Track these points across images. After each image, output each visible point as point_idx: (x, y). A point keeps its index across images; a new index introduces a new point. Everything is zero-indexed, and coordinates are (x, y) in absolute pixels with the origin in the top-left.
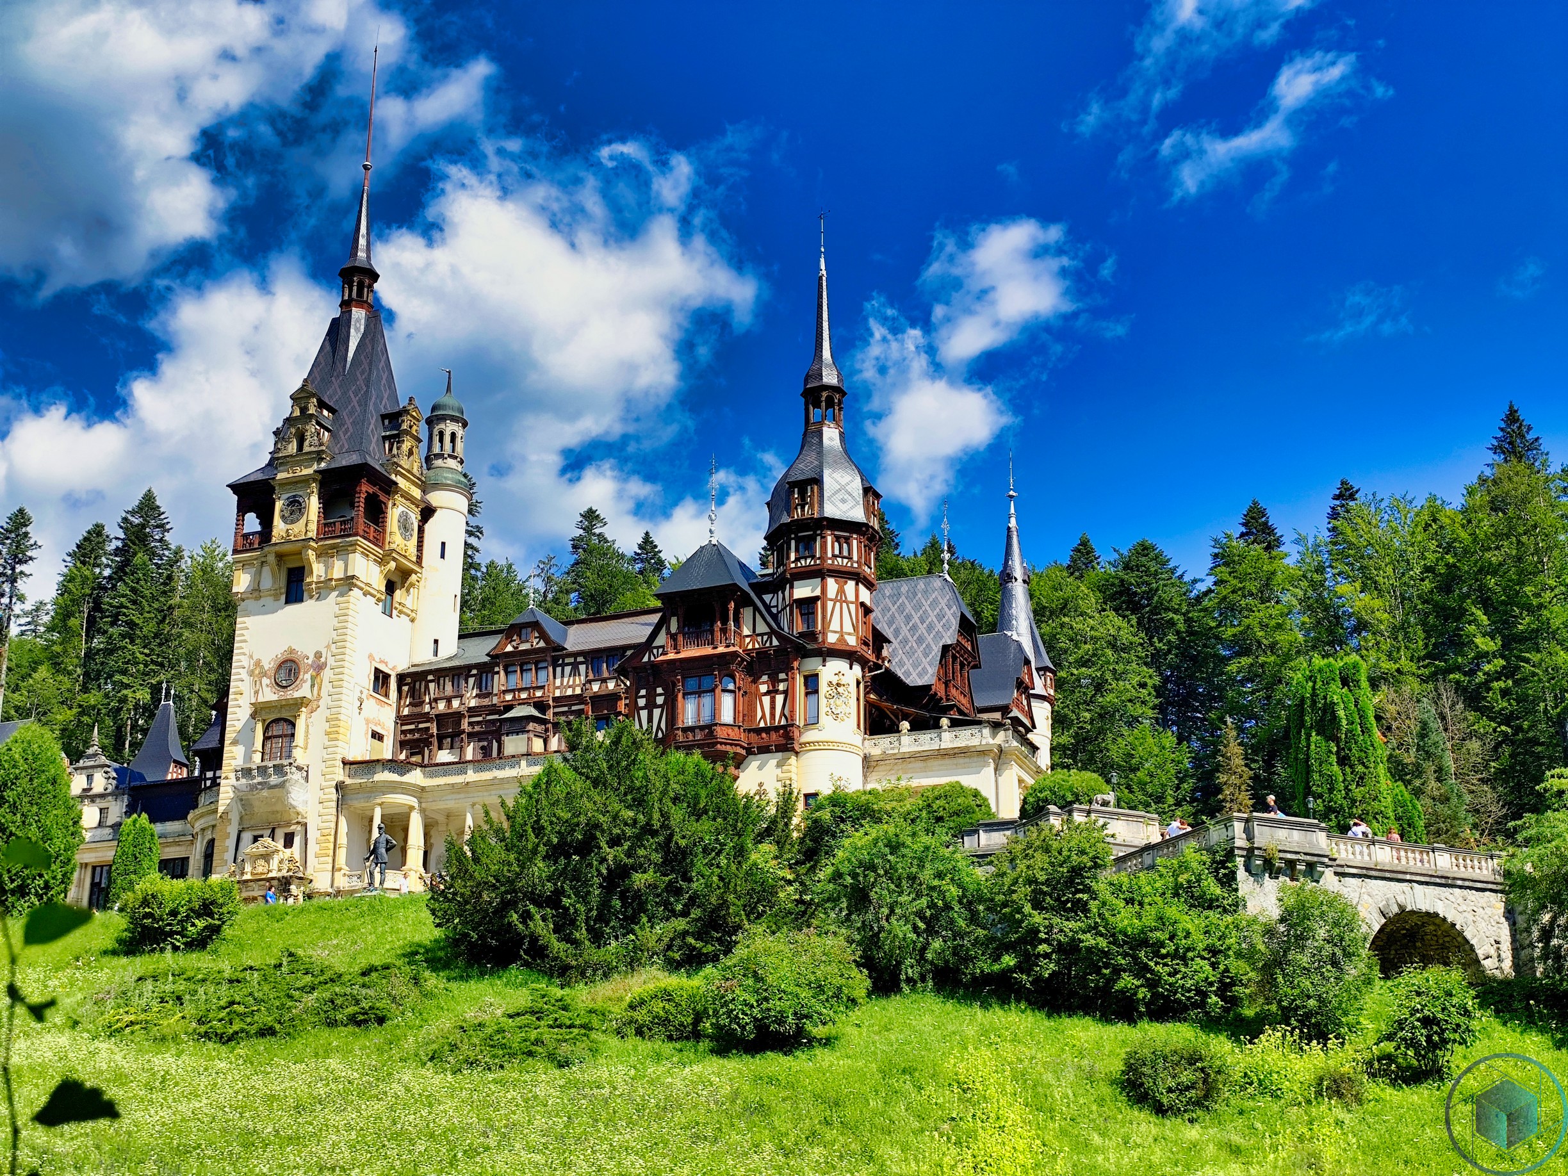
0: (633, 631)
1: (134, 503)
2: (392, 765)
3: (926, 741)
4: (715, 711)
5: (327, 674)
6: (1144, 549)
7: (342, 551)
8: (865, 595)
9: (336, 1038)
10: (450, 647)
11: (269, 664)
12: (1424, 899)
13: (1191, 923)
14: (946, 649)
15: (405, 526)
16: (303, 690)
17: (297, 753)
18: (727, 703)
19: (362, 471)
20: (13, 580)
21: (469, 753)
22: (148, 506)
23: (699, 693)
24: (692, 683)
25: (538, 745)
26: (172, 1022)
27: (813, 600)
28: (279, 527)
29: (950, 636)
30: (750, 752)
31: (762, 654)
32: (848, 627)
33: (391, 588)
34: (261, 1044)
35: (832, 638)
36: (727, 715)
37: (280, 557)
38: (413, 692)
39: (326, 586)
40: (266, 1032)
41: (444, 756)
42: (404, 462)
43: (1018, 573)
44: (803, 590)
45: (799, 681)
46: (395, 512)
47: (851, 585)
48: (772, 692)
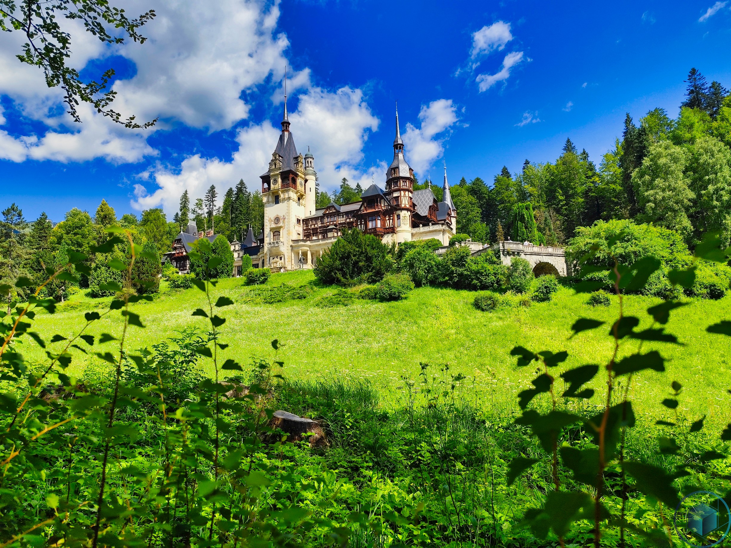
0: (356, 207)
1: (238, 182)
2: (303, 240)
3: (426, 229)
4: (376, 225)
5: (286, 220)
6: (478, 179)
7: (287, 191)
8: (410, 195)
9: (296, 302)
10: (314, 213)
11: (273, 219)
12: (545, 259)
13: (490, 268)
14: (430, 207)
15: (301, 184)
16: (281, 224)
17: (281, 239)
18: (379, 222)
19: (290, 172)
20: (213, 202)
21: (320, 237)
22: (242, 183)
23: (372, 221)
24: (370, 218)
25: (335, 234)
26: (258, 300)
27: (398, 197)
28: (272, 186)
29: (431, 204)
30: (385, 234)
31: (386, 210)
32: (407, 203)
33: (299, 199)
34: (279, 304)
35: (403, 206)
36: (379, 225)
37: (273, 193)
38: (306, 224)
39: (284, 200)
40: (279, 301)
41: (314, 238)
42: (300, 169)
43: (447, 187)
44: (395, 195)
45: (396, 216)
46: (299, 181)
47: (407, 192)
48: (389, 219)
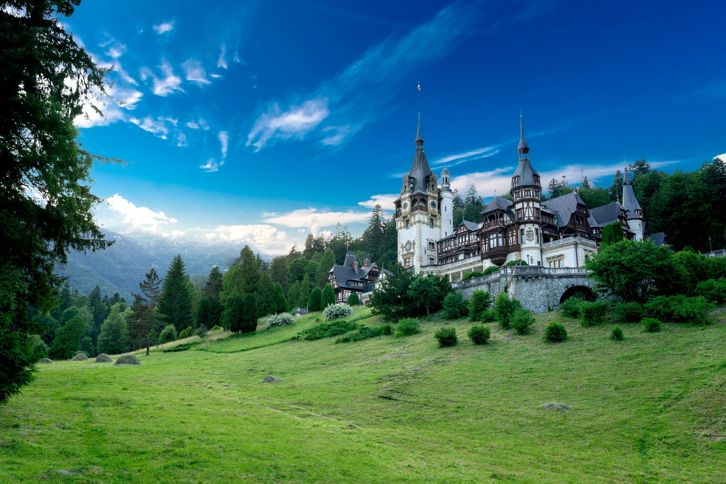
2: (436, 265)
3: (557, 243)
4: (497, 243)
5: (416, 245)
7: (417, 214)
10: (449, 233)
11: (404, 245)
12: (581, 282)
14: (573, 215)
15: (433, 204)
16: (412, 251)
18: (500, 240)
19: (418, 194)
21: (453, 260)
23: (493, 239)
24: (491, 237)
25: (467, 257)
27: (521, 209)
28: (403, 210)
29: (574, 210)
30: (508, 252)
31: (509, 226)
32: (531, 215)
33: (431, 221)
37: (404, 217)
38: (440, 247)
39: (414, 223)
41: (448, 261)
43: (627, 182)
44: (519, 206)
45: (519, 232)
47: (531, 204)
48: (512, 236)
